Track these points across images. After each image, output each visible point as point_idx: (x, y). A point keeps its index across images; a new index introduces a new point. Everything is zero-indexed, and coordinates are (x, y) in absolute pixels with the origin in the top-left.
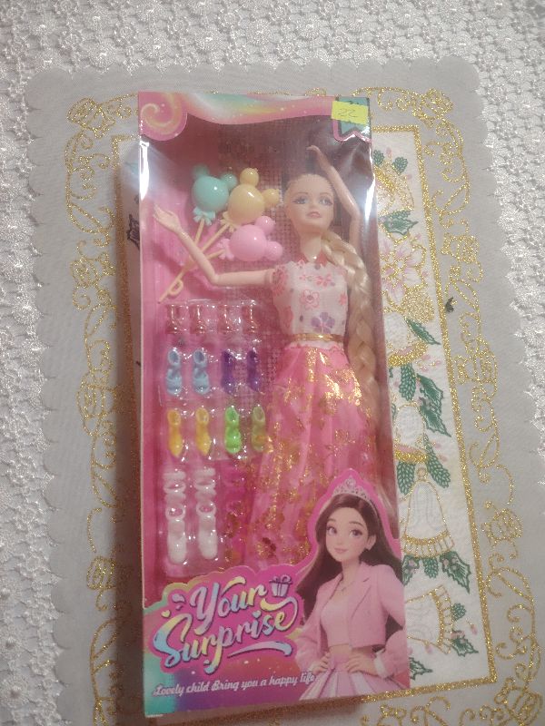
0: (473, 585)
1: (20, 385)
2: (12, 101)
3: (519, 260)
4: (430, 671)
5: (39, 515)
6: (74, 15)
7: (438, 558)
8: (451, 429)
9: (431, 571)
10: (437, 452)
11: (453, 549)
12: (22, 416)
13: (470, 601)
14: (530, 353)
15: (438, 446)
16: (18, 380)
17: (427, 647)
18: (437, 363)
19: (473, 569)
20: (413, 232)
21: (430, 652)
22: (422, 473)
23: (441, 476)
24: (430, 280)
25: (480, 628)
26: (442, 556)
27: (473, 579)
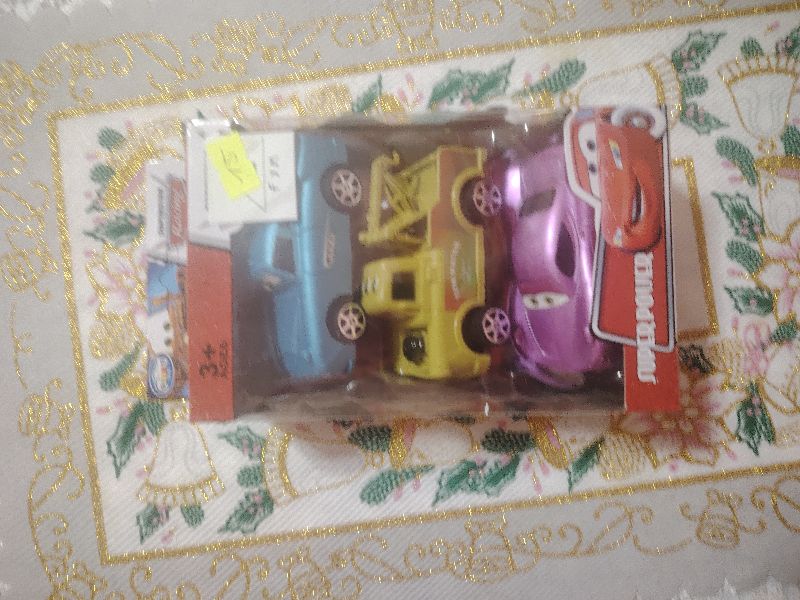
0: (716, 28)
7: (680, 77)
8: (503, 58)
9: (700, 86)
11: (669, 55)
13: (737, 31)
15: (528, 76)
18: (409, 79)
19: (694, 28)
22: (567, 100)
23: (571, 72)
24: (286, 91)
25: (771, 18)
26: (679, 70)
27: (709, 28)
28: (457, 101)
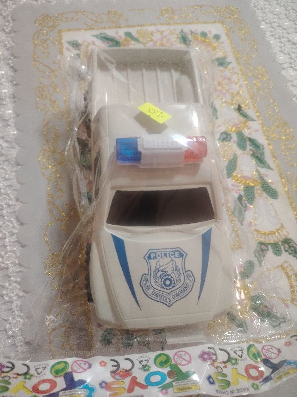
7: (280, 243)
8: (272, 165)
9: (277, 252)
10: (266, 179)
11: (289, 237)
15: (267, 176)
18: (257, 130)
21: (287, 306)
22: (259, 191)
23: (272, 193)
26: (282, 242)
28: (251, 148)
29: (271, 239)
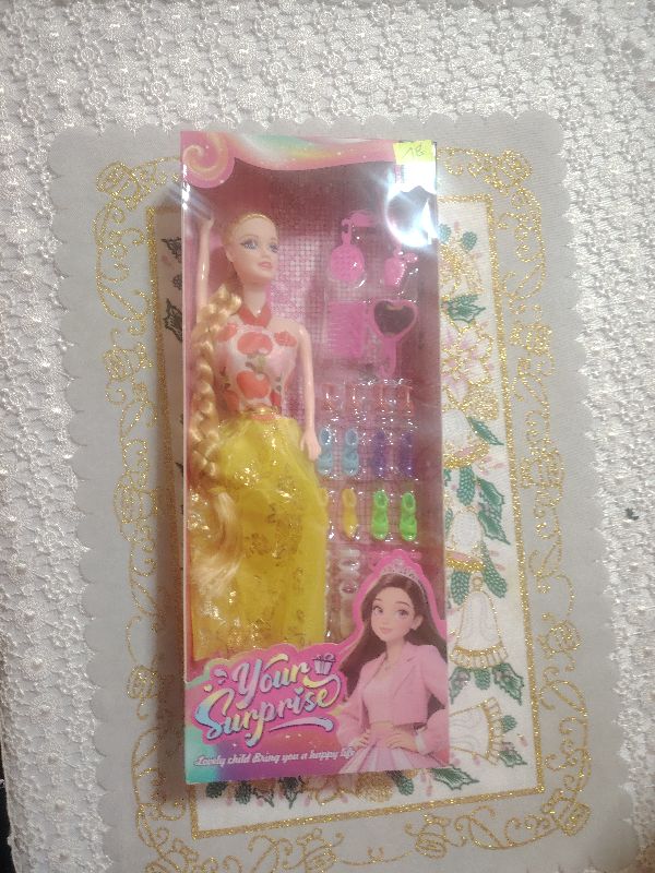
0: (526, 697)
1: (52, 496)
2: (31, 173)
3: (596, 353)
4: (477, 781)
5: (77, 631)
6: (97, 66)
7: (490, 669)
8: (511, 536)
9: (483, 683)
10: (494, 560)
11: (506, 661)
12: (56, 529)
13: (521, 713)
14: (601, 457)
15: (497, 554)
16: (50, 490)
17: (475, 758)
18: (499, 465)
19: (526, 681)
20: (480, 319)
21: (478, 763)
22: (478, 582)
23: (498, 587)
24: (496, 374)
25: (530, 740)
27: (526, 691)
28: (481, 500)
29: (478, 663)
